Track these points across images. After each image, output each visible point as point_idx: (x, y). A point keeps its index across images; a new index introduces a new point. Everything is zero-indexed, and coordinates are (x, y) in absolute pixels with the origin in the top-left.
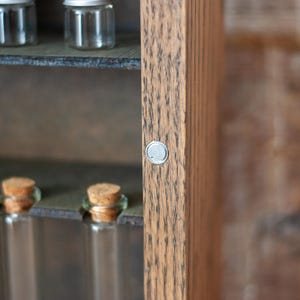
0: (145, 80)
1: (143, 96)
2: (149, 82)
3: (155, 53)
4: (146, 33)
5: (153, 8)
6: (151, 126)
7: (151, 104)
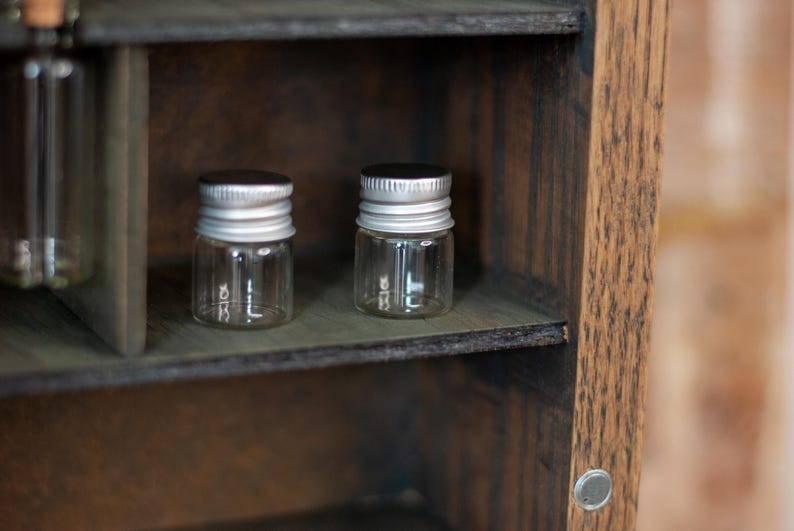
0: (584, 361)
1: (578, 391)
2: (591, 363)
3: (604, 312)
4: (593, 274)
5: (607, 229)
6: (589, 444)
7: (590, 403)
